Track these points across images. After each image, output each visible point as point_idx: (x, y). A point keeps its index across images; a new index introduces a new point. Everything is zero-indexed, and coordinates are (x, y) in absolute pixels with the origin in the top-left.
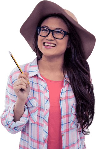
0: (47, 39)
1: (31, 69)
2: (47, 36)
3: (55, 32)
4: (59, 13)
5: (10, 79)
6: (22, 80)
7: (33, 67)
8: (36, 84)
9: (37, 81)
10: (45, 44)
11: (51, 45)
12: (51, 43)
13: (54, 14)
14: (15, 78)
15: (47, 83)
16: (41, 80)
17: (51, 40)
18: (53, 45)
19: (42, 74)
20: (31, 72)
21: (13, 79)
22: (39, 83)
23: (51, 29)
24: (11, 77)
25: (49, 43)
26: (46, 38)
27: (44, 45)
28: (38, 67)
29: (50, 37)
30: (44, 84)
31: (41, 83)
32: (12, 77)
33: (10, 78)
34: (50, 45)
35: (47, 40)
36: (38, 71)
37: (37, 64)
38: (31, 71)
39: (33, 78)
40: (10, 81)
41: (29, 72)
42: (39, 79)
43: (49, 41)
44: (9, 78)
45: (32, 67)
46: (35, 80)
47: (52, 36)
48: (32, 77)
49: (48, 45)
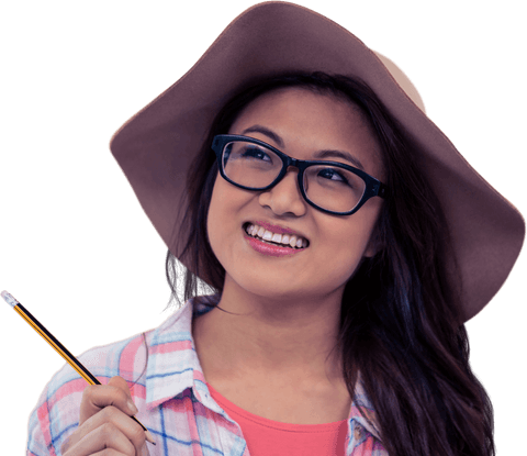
0: (266, 207)
1: (159, 362)
2: (269, 189)
3: (313, 173)
4: (343, 72)
5: (43, 426)
6: (106, 421)
7: (167, 355)
8: (185, 448)
9: (191, 430)
10: (253, 230)
11: (286, 240)
12: (284, 232)
13: (316, 74)
14: (65, 417)
15: (246, 437)
16: (212, 422)
17: (290, 215)
18: (293, 241)
19: (219, 386)
20: (157, 380)
21: (57, 425)
22: (205, 440)
23: (296, 156)
24: (49, 410)
25: (274, 230)
26: (264, 199)
27: (248, 235)
28: (197, 349)
29: (285, 195)
30: (231, 443)
31: (213, 437)
32: (53, 411)
33: (41, 417)
34: (278, 238)
35: (266, 211)
36: (197, 367)
37: (188, 336)
38: (158, 372)
39: (169, 413)
40: (42, 437)
41: (148, 383)
42: (201, 418)
43: (279, 217)
44: (33, 417)
45: (162, 352)
46: (177, 421)
47: (297, 195)
48: (162, 406)
49: (268, 236)
